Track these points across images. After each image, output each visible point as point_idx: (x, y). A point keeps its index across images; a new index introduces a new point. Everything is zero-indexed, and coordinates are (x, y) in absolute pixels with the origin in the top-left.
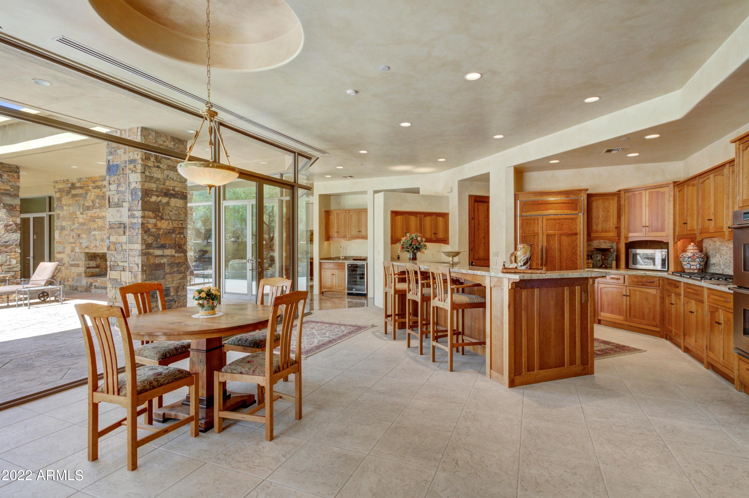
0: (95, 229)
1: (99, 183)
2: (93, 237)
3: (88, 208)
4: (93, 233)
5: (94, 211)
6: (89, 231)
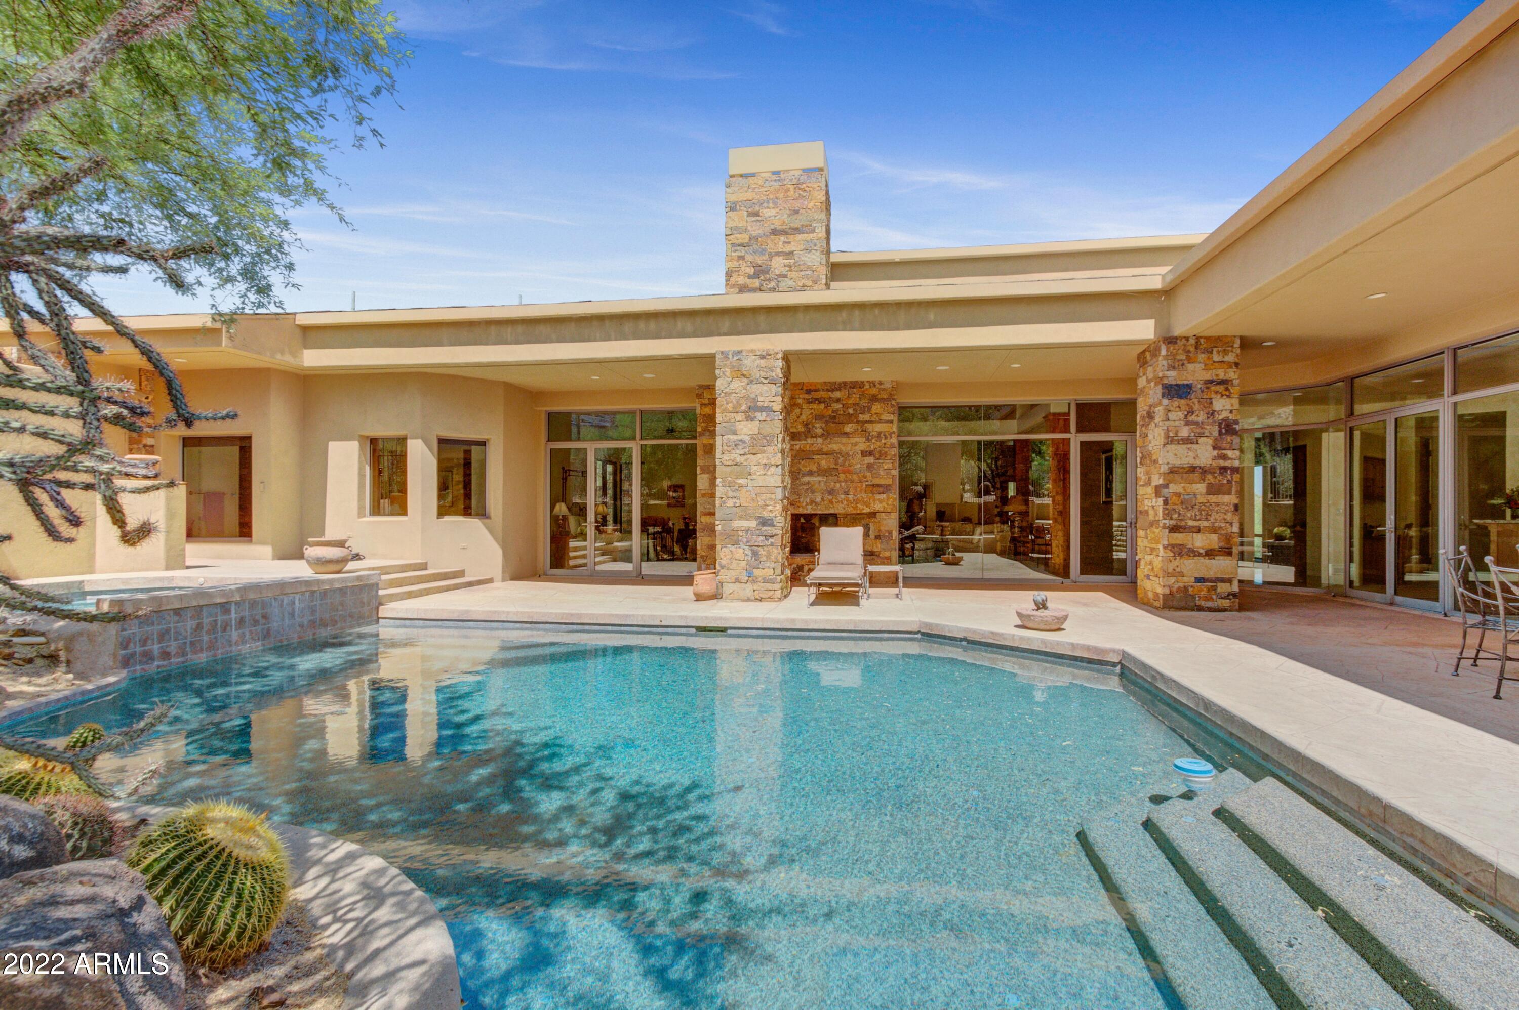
1: (825, 395)
5: (809, 441)
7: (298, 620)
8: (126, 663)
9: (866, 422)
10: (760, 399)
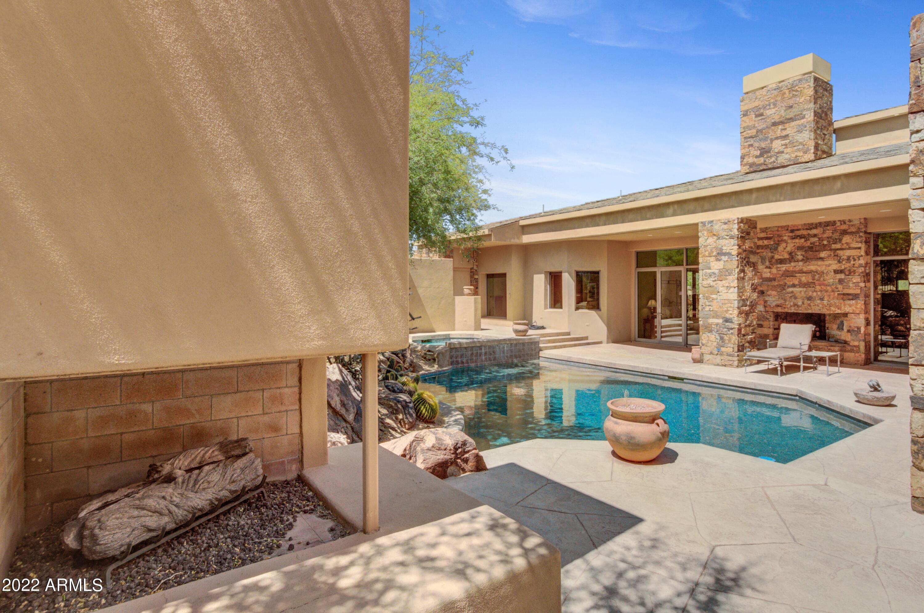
0: (794, 286)
1: (805, 232)
2: (790, 295)
3: (781, 261)
4: (790, 290)
5: (793, 264)
6: (783, 287)
7: (506, 354)
8: (452, 363)
9: (838, 249)
10: (724, 248)
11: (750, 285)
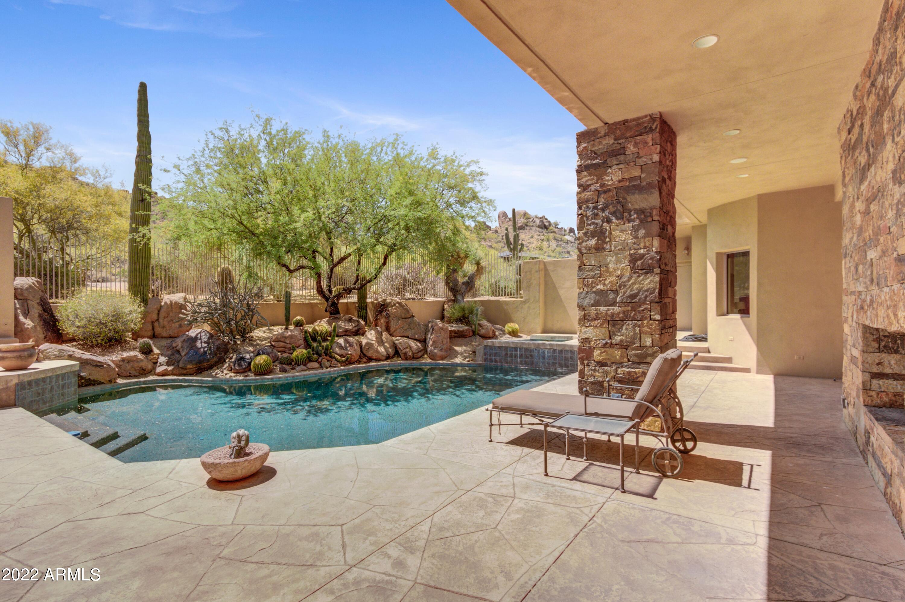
8: (485, 360)
11: (627, 262)
